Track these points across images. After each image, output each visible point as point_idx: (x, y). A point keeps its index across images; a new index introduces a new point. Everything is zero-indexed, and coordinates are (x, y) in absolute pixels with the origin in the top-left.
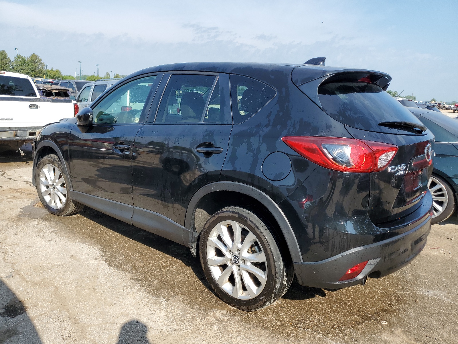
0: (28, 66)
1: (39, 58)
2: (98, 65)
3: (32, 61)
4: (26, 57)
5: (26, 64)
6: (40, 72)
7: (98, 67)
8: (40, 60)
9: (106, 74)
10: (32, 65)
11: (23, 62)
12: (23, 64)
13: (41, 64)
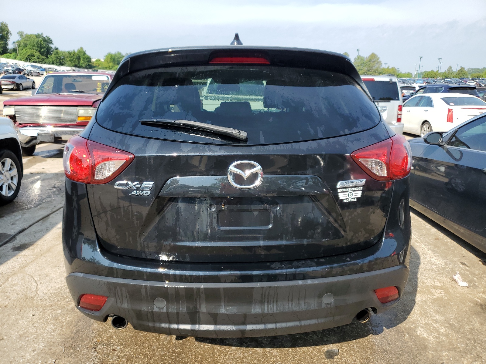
0: (365, 66)
1: (377, 56)
2: (440, 59)
3: (370, 61)
4: (365, 57)
5: (365, 64)
6: (376, 71)
7: (441, 61)
8: (379, 58)
9: (448, 68)
10: (369, 64)
11: (362, 62)
12: (362, 64)
13: (378, 63)
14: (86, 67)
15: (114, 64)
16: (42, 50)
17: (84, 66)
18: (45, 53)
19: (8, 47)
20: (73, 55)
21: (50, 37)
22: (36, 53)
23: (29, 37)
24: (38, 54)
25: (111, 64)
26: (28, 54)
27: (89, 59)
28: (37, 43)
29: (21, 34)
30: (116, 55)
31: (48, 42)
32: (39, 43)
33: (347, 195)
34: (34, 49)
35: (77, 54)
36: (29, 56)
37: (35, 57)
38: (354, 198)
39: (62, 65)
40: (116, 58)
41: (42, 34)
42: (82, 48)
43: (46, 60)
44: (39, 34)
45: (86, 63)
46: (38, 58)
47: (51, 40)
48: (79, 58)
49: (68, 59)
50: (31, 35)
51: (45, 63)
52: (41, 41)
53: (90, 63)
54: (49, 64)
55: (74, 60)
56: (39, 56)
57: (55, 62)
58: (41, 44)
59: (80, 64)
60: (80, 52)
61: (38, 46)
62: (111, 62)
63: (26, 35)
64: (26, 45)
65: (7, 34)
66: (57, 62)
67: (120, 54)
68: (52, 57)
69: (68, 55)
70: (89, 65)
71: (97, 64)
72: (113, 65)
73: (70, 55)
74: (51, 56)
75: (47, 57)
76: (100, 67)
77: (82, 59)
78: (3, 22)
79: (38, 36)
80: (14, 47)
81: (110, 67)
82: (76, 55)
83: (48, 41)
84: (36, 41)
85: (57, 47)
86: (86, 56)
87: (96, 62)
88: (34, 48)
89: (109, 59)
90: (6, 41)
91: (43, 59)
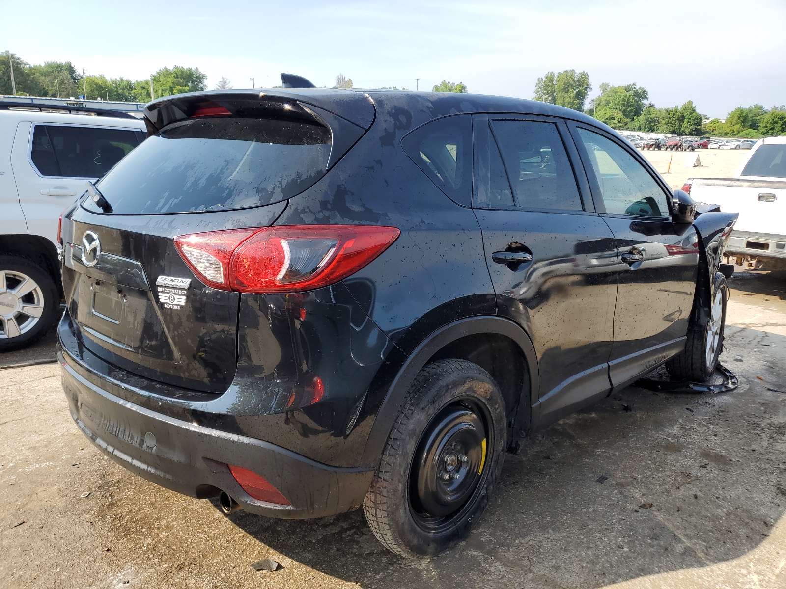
14: (691, 133)
15: (744, 126)
16: (629, 110)
17: (687, 131)
18: (632, 114)
19: (583, 107)
20: (674, 115)
21: (645, 89)
22: (618, 115)
23: (614, 91)
24: (621, 115)
25: (737, 127)
26: (607, 116)
27: (698, 120)
28: (624, 100)
29: (604, 87)
30: (750, 110)
31: (641, 97)
32: (626, 100)
33: (167, 298)
34: (617, 109)
35: (680, 113)
36: (607, 119)
37: (616, 121)
38: (178, 305)
39: (653, 131)
40: (750, 116)
41: (635, 84)
42: (690, 102)
43: (631, 125)
44: (629, 86)
45: (693, 127)
46: (619, 122)
47: (647, 94)
48: (681, 119)
49: (664, 122)
50: (619, 87)
51: (627, 129)
52: (630, 96)
53: (699, 127)
54: (633, 130)
55: (674, 122)
56: (621, 119)
57: (642, 127)
58: (629, 99)
59: (682, 129)
60: (685, 109)
61: (623, 105)
62: (737, 124)
63: (611, 88)
64: (608, 103)
65: (585, 89)
66: (645, 127)
67: (761, 108)
68: (641, 119)
69: (665, 115)
70: (696, 130)
71: (712, 128)
72: (741, 128)
73: (669, 114)
74: (638, 118)
75: (633, 120)
76: (715, 132)
77: (686, 120)
78: (584, 72)
79: (627, 89)
80: (591, 108)
81: (734, 131)
82: (678, 114)
83: (642, 94)
84: (622, 97)
85: (653, 103)
86: (694, 114)
87: (711, 125)
88: (618, 107)
89: (736, 118)
90: (583, 99)
91: (626, 124)
